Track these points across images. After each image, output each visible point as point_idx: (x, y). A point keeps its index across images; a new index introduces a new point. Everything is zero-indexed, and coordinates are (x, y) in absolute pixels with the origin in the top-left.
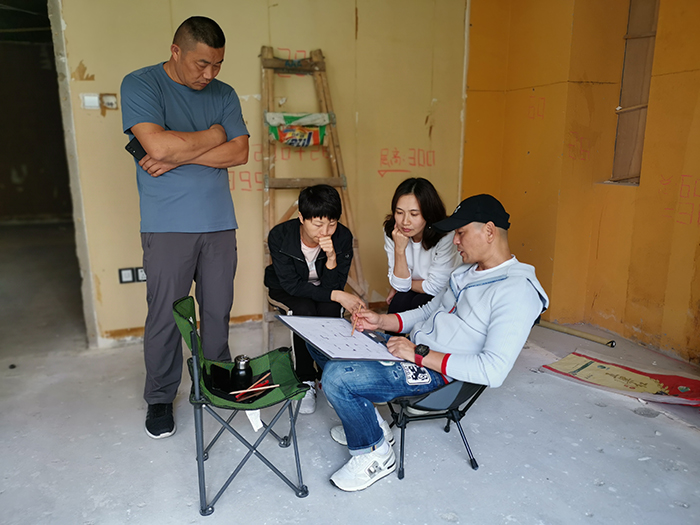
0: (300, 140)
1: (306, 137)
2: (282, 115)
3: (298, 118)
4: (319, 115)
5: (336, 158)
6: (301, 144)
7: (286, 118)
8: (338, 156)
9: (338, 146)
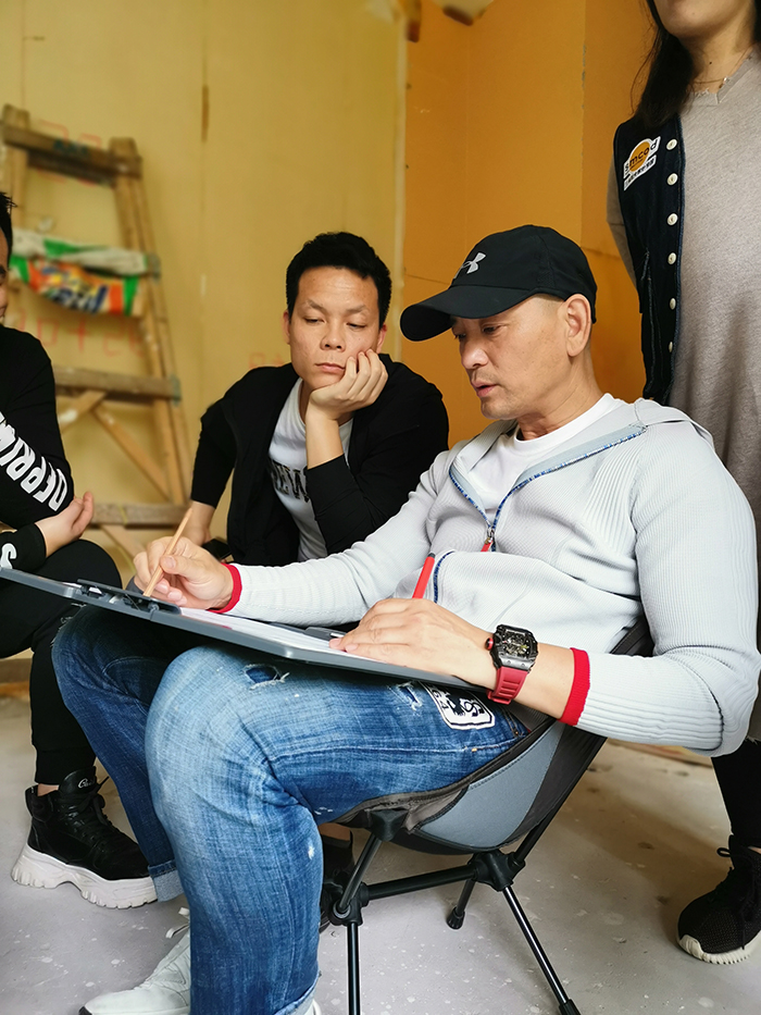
0: (80, 295)
1: (94, 292)
2: (40, 238)
3: (75, 250)
4: (125, 254)
5: (158, 341)
6: (81, 303)
7: (48, 245)
8: (164, 339)
9: (165, 321)
